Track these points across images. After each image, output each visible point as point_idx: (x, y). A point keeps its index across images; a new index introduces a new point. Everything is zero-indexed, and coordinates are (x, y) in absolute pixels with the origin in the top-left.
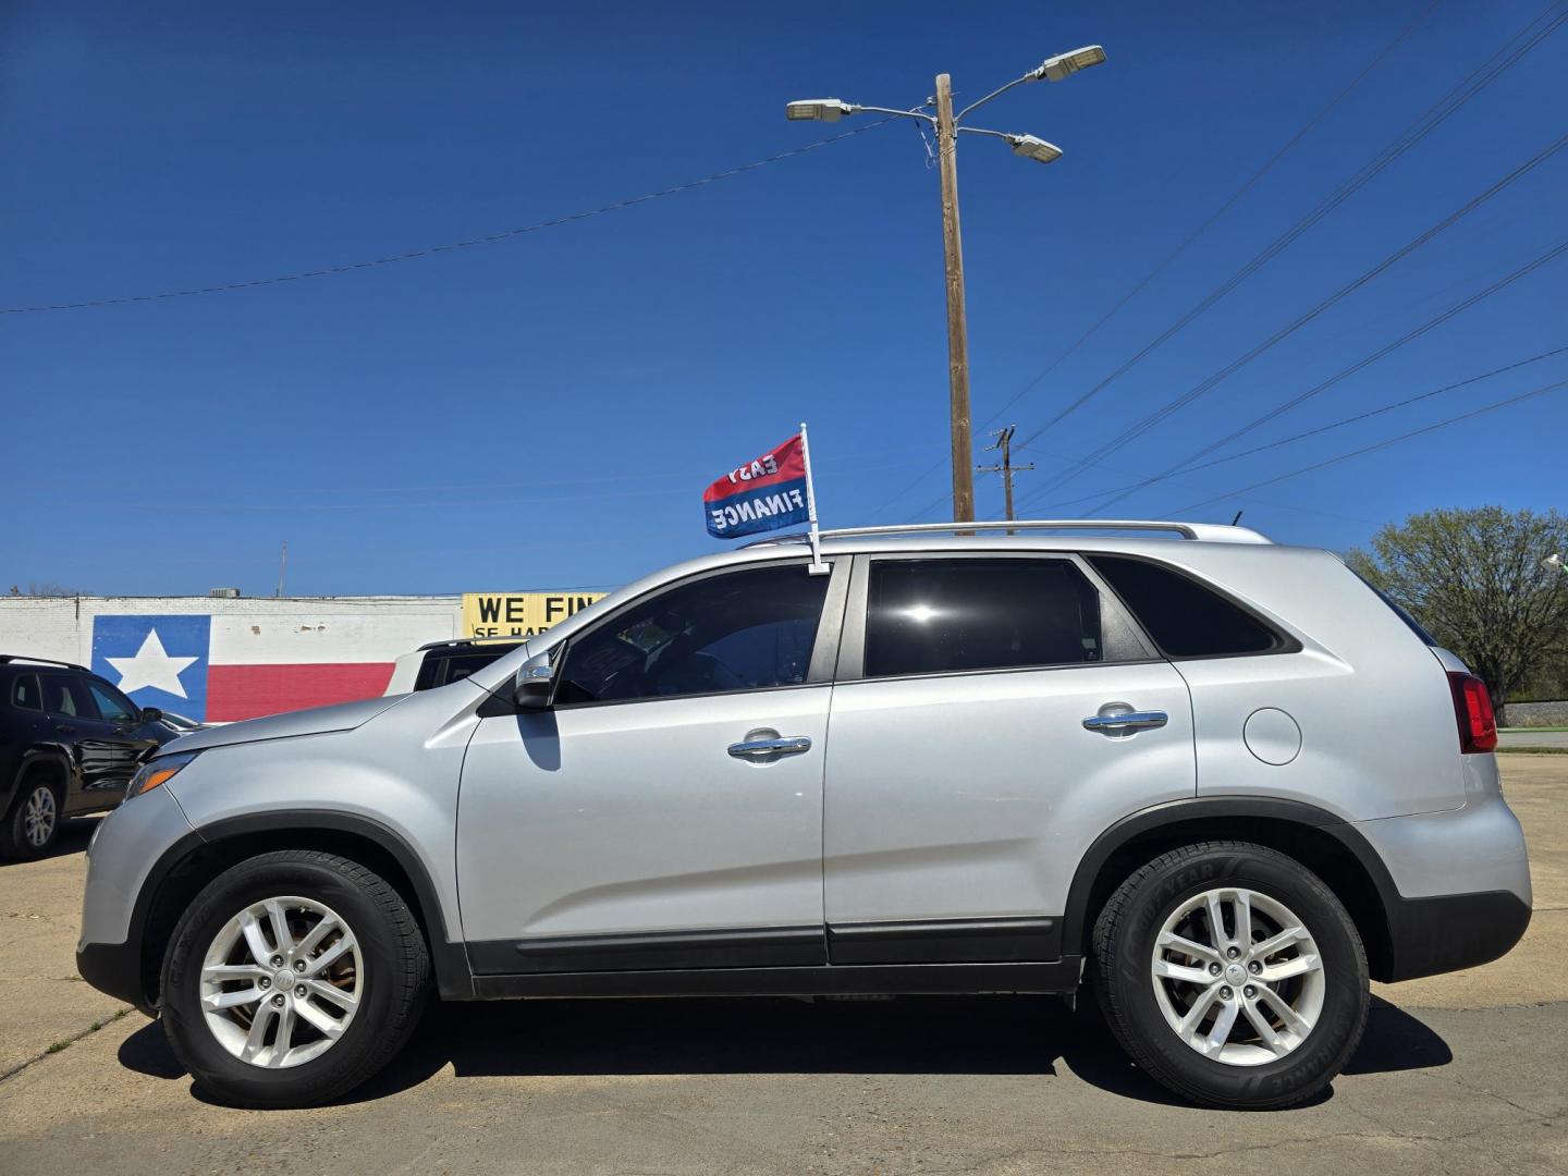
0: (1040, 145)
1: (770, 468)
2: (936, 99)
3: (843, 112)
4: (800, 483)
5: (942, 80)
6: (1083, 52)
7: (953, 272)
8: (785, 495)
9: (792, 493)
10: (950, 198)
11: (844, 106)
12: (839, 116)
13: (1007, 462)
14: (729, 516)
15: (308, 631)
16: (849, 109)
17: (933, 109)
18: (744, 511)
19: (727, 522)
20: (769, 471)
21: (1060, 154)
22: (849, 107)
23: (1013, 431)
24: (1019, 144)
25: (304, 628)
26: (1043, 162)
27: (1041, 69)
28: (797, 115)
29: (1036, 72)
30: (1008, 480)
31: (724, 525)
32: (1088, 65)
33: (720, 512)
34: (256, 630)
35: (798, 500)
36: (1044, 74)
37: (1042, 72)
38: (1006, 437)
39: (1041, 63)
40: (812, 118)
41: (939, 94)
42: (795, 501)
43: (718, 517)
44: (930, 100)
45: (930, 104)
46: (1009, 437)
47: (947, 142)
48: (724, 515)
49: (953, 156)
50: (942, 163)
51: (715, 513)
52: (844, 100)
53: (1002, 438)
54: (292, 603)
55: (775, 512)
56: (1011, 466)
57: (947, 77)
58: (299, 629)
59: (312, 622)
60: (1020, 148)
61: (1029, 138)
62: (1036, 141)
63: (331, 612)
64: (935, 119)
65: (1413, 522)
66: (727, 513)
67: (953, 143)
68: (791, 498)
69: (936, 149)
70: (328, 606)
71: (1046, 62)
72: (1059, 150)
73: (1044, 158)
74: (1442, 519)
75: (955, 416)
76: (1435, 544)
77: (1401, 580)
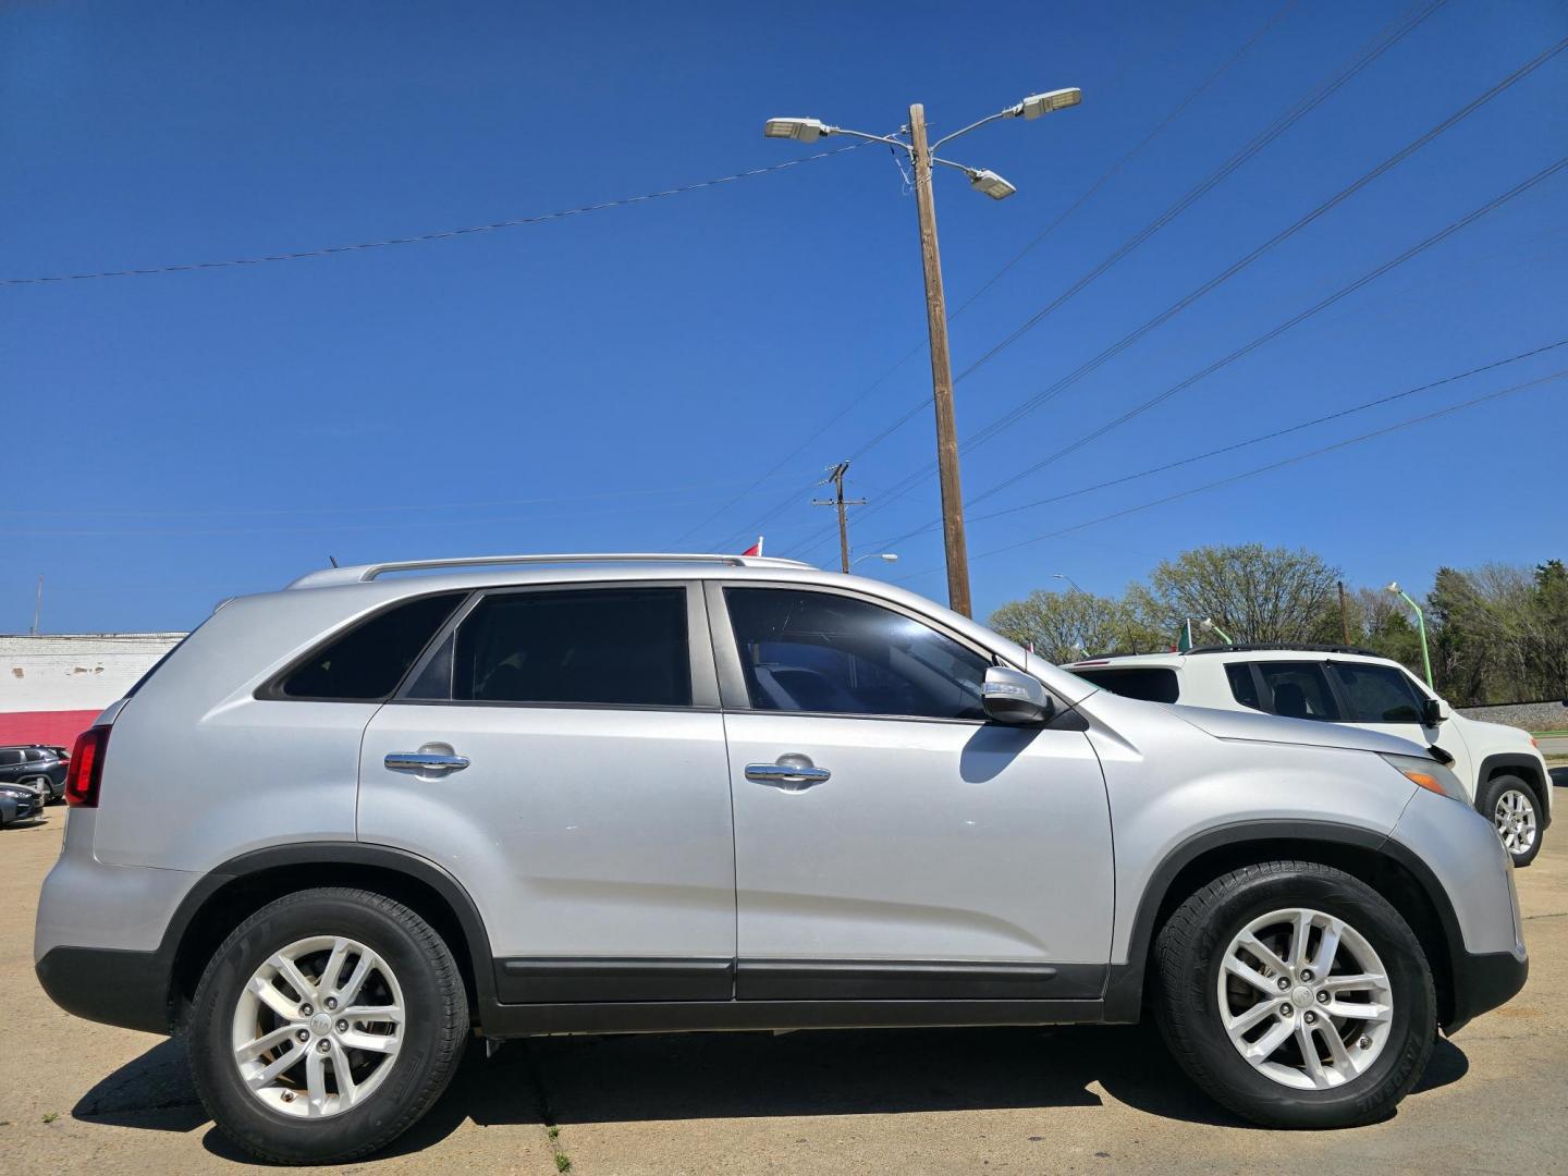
0: (999, 181)
2: (911, 127)
3: (822, 133)
5: (917, 110)
6: (1063, 94)
7: (935, 297)
10: (929, 226)
11: (823, 127)
12: (816, 136)
13: (840, 497)
15: (82, 673)
16: (828, 131)
17: (909, 136)
21: (1013, 192)
22: (828, 129)
24: (978, 179)
25: (78, 670)
26: (995, 198)
27: (1020, 107)
28: (774, 133)
29: (1014, 109)
30: (842, 515)
32: (1064, 107)
34: (19, 673)
36: (1022, 112)
37: (1020, 109)
38: (840, 472)
39: (1021, 100)
40: (788, 137)
41: (914, 122)
44: (904, 128)
45: (904, 133)
46: (842, 475)
47: (923, 172)
49: (930, 184)
50: (920, 190)
52: (823, 122)
53: (836, 474)
54: (63, 642)
56: (844, 501)
57: (920, 106)
58: (71, 672)
59: (89, 663)
60: (978, 184)
61: (988, 174)
62: (995, 177)
63: (112, 651)
64: (910, 147)
65: (1183, 558)
67: (929, 172)
69: (914, 178)
70: (108, 645)
71: (1025, 100)
72: (1012, 187)
73: (997, 194)
74: (1210, 555)
75: (942, 441)
76: (1203, 578)
77: (1173, 611)
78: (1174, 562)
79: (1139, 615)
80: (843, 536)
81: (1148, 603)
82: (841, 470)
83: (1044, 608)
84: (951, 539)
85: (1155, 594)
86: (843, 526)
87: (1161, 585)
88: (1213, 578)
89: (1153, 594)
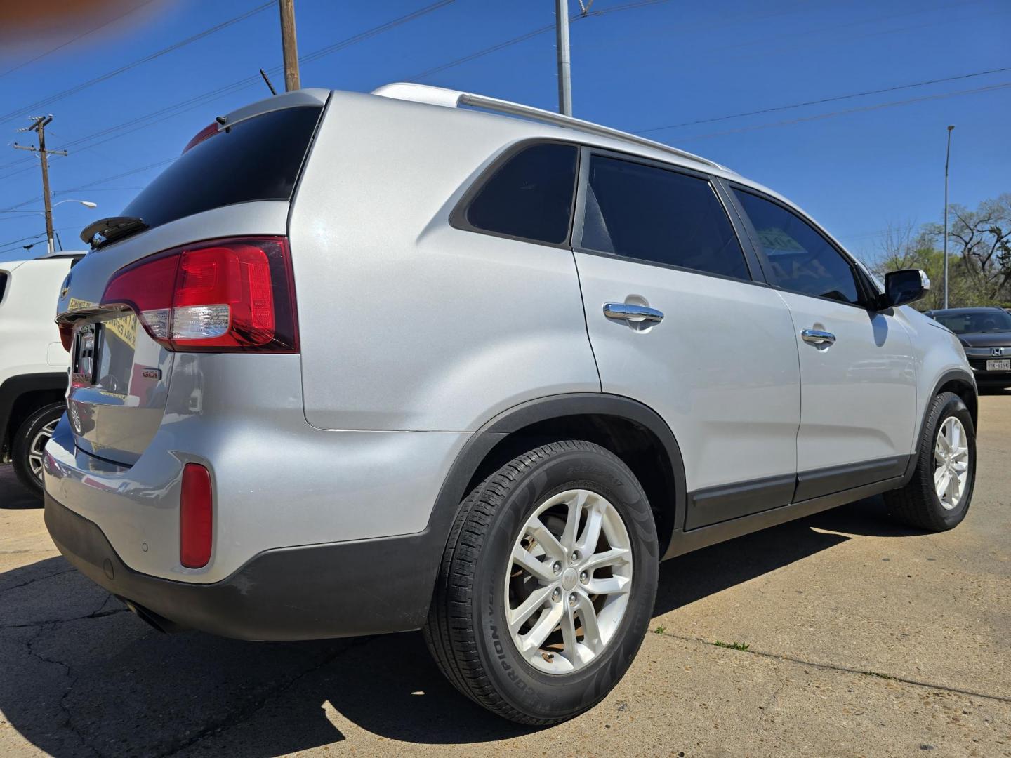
82: (44, 121)
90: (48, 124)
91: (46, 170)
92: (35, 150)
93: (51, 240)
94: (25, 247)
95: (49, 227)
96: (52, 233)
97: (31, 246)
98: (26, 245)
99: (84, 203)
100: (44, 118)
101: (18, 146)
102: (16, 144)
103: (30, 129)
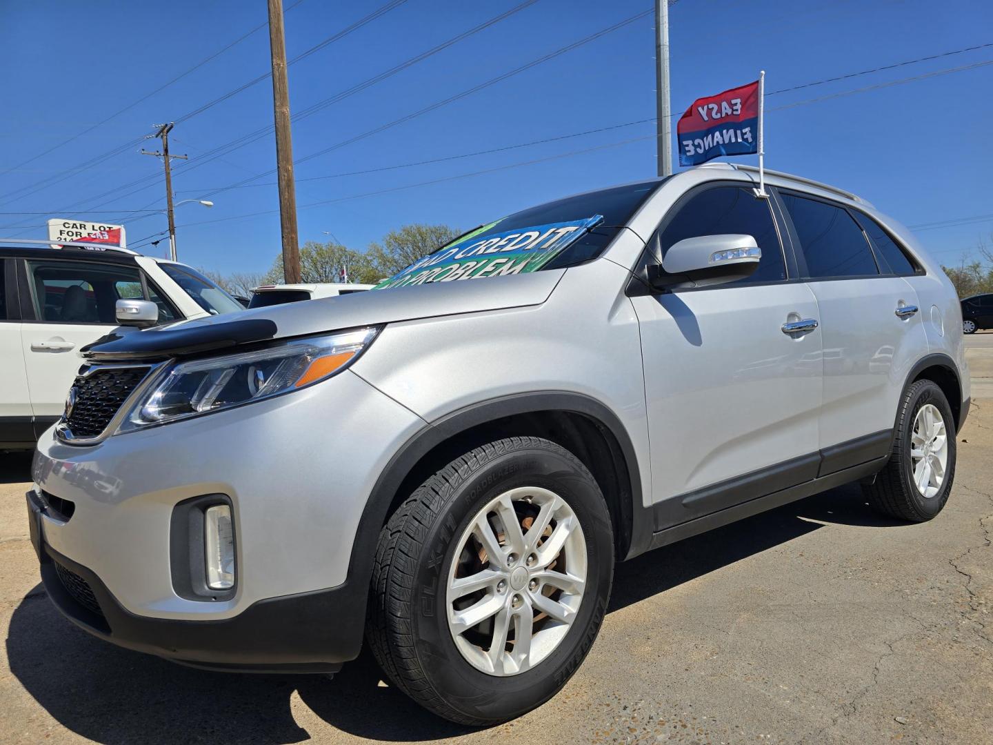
1: (737, 110)
4: (754, 124)
8: (739, 132)
9: (744, 131)
13: (166, 151)
14: (696, 147)
18: (708, 142)
19: (695, 150)
20: (735, 113)
23: (172, 127)
30: (167, 164)
31: (692, 153)
33: (690, 142)
35: (748, 136)
38: (165, 130)
42: (745, 137)
43: (687, 145)
46: (168, 132)
48: (693, 145)
51: (685, 143)
53: (162, 131)
55: (727, 141)
56: (169, 154)
65: (404, 230)
66: (696, 143)
68: (743, 134)
74: (419, 229)
75: (278, 104)
76: (414, 244)
77: (396, 262)
78: (398, 233)
79: (375, 263)
80: (168, 182)
81: (382, 256)
82: (167, 129)
83: (314, 254)
84: (283, 183)
85: (386, 251)
86: (168, 174)
87: (390, 246)
88: (420, 244)
89: (384, 251)
90: (171, 131)
91: (169, 173)
92: (160, 155)
93: (173, 236)
94: (153, 243)
95: (171, 223)
96: (173, 230)
97: (158, 242)
98: (154, 242)
99: (202, 202)
100: (166, 125)
101: (145, 152)
102: (143, 150)
103: (157, 136)
